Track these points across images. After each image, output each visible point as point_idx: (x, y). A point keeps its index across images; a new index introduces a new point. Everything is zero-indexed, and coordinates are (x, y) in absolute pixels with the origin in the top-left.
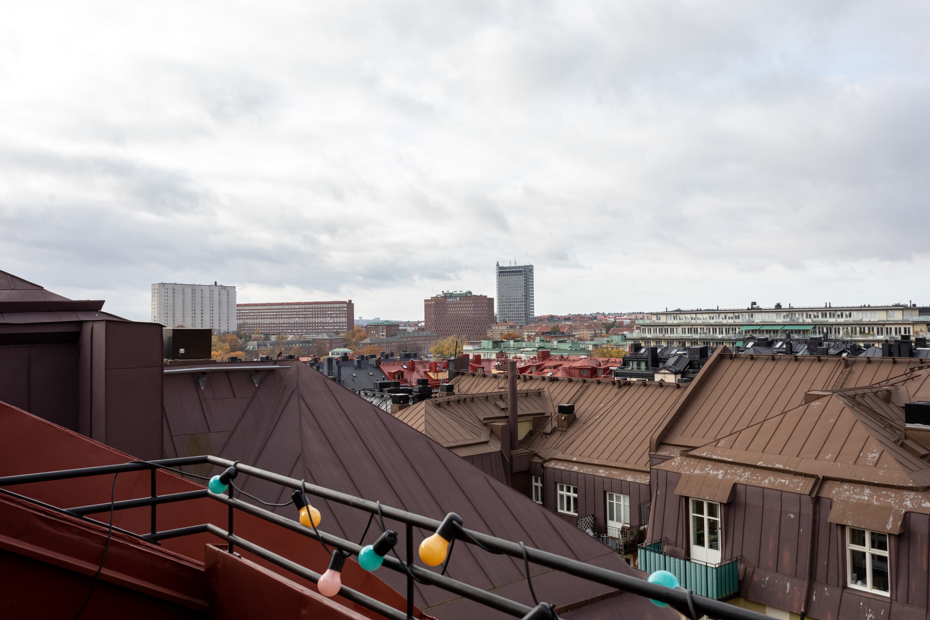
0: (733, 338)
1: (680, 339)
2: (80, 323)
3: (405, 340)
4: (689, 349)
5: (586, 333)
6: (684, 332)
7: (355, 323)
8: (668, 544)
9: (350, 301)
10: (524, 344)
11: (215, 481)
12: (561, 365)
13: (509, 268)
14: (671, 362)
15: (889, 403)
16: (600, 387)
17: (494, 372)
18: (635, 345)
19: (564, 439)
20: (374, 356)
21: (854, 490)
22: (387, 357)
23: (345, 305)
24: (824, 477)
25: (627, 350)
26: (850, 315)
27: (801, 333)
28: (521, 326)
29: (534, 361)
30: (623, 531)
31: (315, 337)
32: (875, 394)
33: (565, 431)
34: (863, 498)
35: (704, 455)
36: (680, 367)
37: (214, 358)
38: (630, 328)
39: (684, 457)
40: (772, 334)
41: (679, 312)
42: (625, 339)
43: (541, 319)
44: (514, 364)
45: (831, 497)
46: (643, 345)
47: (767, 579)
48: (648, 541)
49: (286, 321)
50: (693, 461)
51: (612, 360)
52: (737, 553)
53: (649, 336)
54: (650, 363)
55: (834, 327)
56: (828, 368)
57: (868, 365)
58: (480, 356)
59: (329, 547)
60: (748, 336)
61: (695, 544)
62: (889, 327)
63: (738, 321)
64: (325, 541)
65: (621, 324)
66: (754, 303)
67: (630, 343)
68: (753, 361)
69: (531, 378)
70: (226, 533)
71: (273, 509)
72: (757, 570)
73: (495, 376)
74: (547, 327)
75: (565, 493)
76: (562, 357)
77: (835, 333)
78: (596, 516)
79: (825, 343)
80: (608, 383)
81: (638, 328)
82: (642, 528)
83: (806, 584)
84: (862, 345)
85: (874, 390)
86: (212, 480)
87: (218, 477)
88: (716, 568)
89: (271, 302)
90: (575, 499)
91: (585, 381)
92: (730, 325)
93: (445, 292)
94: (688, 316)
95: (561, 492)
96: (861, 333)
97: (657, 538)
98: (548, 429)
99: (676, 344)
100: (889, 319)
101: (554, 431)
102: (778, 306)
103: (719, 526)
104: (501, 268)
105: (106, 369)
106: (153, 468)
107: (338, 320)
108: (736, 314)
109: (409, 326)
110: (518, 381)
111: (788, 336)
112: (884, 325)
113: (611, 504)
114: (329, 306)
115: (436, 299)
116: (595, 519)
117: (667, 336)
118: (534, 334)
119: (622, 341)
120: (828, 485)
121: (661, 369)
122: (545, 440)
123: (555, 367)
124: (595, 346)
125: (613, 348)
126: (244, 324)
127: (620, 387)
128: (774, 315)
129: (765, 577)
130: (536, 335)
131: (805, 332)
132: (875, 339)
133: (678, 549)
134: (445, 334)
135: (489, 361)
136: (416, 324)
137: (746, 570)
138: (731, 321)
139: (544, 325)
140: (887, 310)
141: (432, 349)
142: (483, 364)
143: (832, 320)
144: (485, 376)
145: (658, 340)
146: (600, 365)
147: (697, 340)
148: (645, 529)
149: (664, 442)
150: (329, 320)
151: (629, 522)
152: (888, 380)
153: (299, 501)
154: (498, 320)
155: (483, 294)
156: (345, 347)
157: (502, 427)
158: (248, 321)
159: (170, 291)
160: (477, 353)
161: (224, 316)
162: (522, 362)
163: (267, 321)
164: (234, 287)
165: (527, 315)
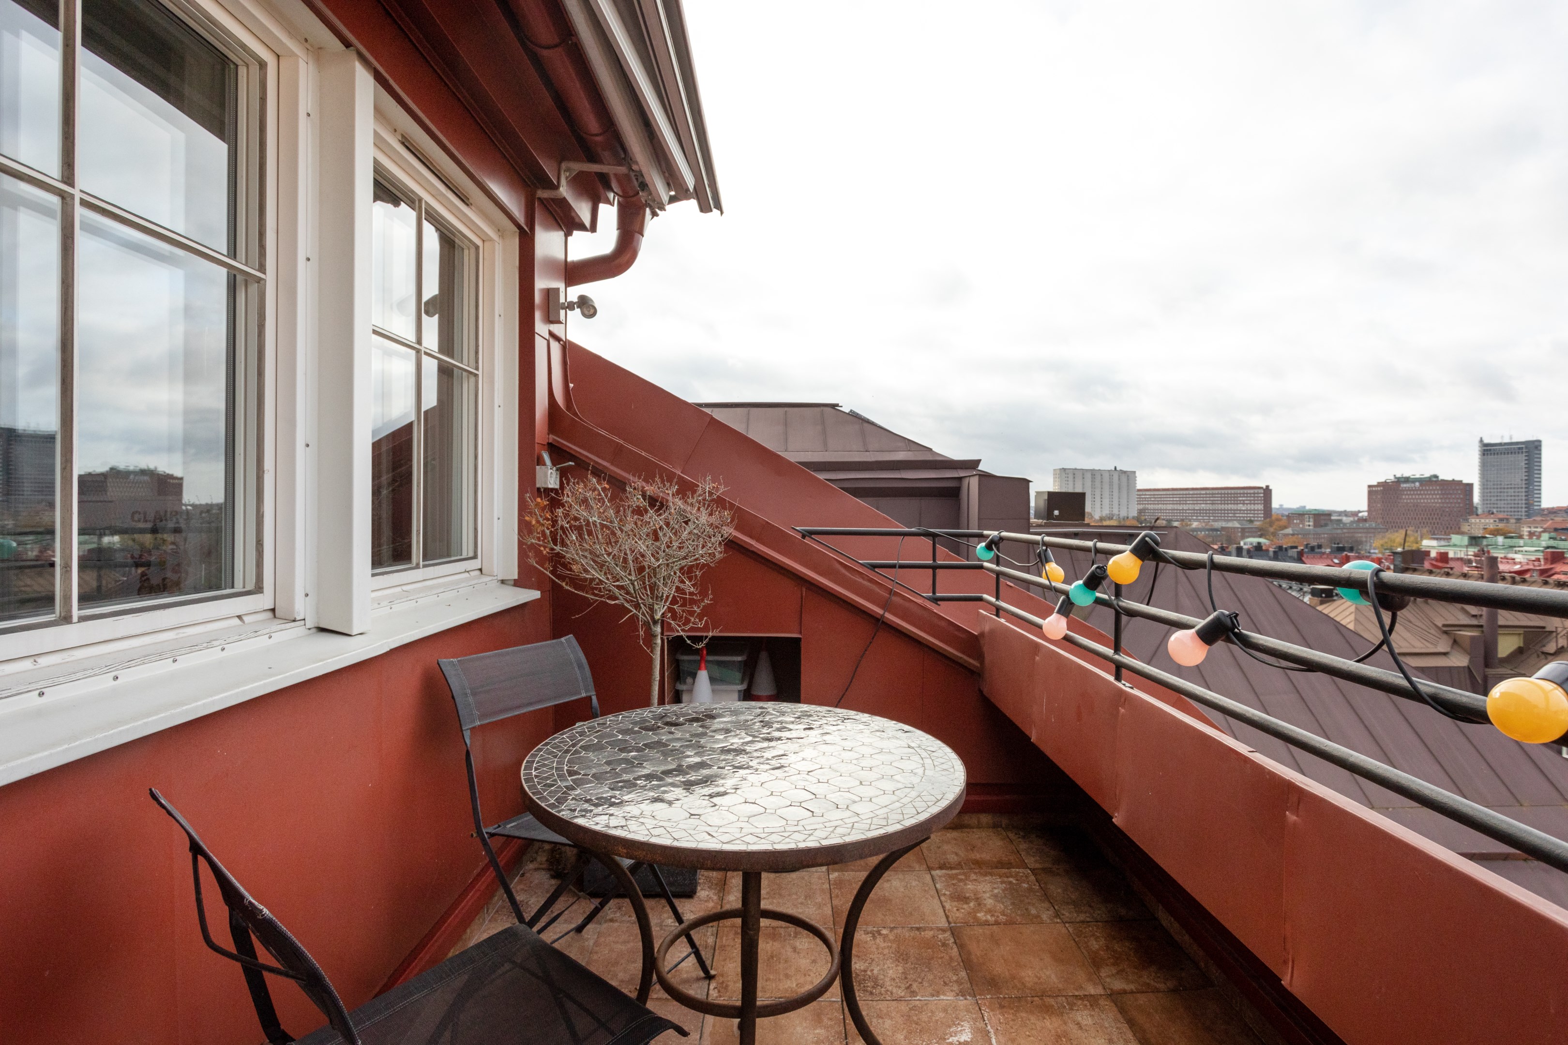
2: (960, 479)
3: (1339, 531)
7: (1273, 513)
9: (1267, 487)
10: (1521, 542)
13: (1500, 444)
17: (1465, 570)
20: (1296, 547)
22: (1312, 549)
23: (1261, 491)
28: (1518, 520)
29: (1536, 563)
31: (1224, 524)
43: (1553, 512)
49: (1191, 507)
58: (1447, 554)
64: (1056, 591)
70: (993, 600)
86: (979, 547)
87: (983, 544)
93: (1398, 475)
98: (1551, 648)
101: (1560, 650)
104: (1487, 445)
106: (934, 536)
107: (1252, 507)
109: (1346, 516)
114: (1242, 491)
115: (1384, 485)
118: (1539, 530)
126: (1144, 510)
130: (1544, 532)
134: (1393, 527)
135: (1462, 560)
136: (1355, 514)
139: (1558, 519)
141: (1378, 543)
142: (1452, 564)
150: (1240, 507)
153: (1043, 559)
154: (1480, 511)
155: (1457, 478)
156: (1261, 536)
157: (1472, 638)
158: (1151, 507)
159: (1071, 476)
160: (1443, 550)
161: (1124, 501)
162: (1515, 563)
163: (1170, 507)
164: (1135, 472)
165: (1529, 505)
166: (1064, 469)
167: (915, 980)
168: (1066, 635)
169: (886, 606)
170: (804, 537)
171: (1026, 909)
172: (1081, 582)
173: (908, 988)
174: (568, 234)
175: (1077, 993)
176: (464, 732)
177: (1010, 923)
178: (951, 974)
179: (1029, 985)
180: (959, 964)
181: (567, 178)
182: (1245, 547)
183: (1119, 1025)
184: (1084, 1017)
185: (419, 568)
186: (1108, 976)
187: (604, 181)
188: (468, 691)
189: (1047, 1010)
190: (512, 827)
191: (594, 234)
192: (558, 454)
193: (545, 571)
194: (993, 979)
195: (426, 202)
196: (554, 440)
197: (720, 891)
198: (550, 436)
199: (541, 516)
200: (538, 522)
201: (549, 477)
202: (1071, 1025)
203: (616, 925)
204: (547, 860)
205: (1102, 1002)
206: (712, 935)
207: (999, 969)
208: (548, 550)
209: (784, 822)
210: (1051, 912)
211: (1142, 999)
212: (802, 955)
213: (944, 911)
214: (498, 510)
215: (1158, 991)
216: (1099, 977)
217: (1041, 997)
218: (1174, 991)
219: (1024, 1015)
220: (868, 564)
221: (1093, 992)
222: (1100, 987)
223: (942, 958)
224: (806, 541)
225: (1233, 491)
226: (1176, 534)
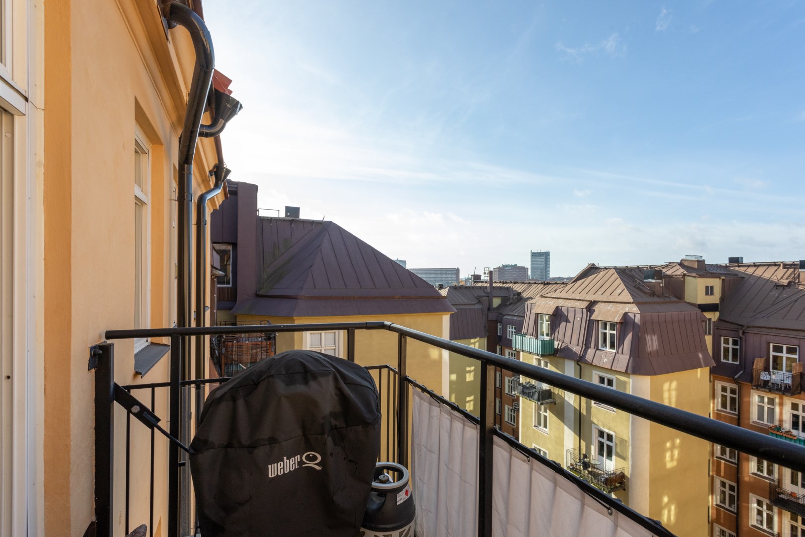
9: (458, 268)
13: (537, 253)
21: (605, 305)
24: (594, 301)
33: (516, 304)
34: (608, 308)
35: (548, 296)
39: (540, 298)
43: (553, 279)
50: (543, 299)
83: (581, 348)
93: (504, 264)
95: (509, 329)
104: (533, 253)
107: (452, 276)
114: (448, 270)
122: (506, 308)
137: (558, 344)
155: (523, 266)
157: (485, 300)
165: (545, 276)
225: (445, 270)
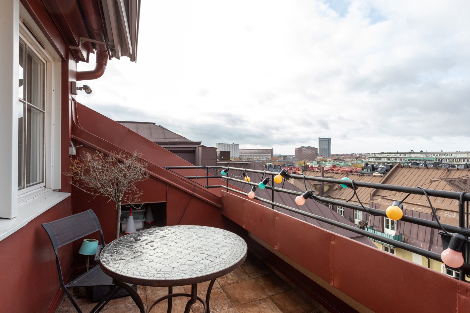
0: (403, 162)
1: (383, 162)
2: (195, 147)
3: (289, 161)
4: (386, 165)
5: (349, 160)
6: (384, 160)
7: (274, 155)
8: (376, 227)
9: (272, 149)
10: (327, 163)
11: (223, 172)
12: (340, 169)
13: (323, 139)
14: (379, 169)
15: (466, 184)
16: (353, 176)
17: (317, 170)
18: (366, 163)
19: (340, 192)
20: (279, 165)
21: (449, 213)
22: (283, 165)
23: (271, 150)
24: (437, 208)
25: (363, 165)
26: (451, 155)
27: (431, 161)
28: (327, 157)
29: (331, 168)
30: (360, 223)
31: (262, 159)
32: (460, 181)
33: (340, 190)
34: (453, 216)
35: (390, 198)
36: (383, 171)
37: (231, 159)
38: (365, 158)
39: (382, 199)
40: (419, 161)
41: (383, 153)
42: (363, 162)
43: (333, 155)
44: (323, 168)
45: (440, 215)
46: (369, 163)
47: (413, 242)
48: (368, 225)
49: (253, 154)
50: (386, 200)
51: (358, 168)
52: (402, 232)
53: (371, 161)
54: (371, 170)
55: (445, 159)
56: (440, 172)
57: (457, 171)
58: (313, 166)
59: (251, 185)
60: (409, 161)
61: (386, 228)
62: (468, 159)
63: (405, 156)
64: (251, 184)
65: (361, 158)
66: (412, 150)
67: (364, 163)
68: (410, 169)
69: (329, 172)
70: (226, 187)
71: (237, 178)
72: (409, 238)
73: (317, 172)
74: (336, 158)
75: (340, 209)
76: (340, 167)
77: (445, 161)
78: (351, 217)
79: (440, 164)
80: (356, 175)
81: (368, 158)
82: (367, 222)
83: (428, 245)
84: (456, 165)
85: (460, 179)
86: (222, 171)
87: (224, 171)
88: (394, 236)
89: (249, 149)
90: (343, 211)
91: (347, 174)
92: (402, 158)
94: (386, 154)
95: (339, 209)
96: (456, 161)
97: (372, 225)
98: (335, 189)
99: (381, 164)
100: (468, 156)
101: (336, 189)
102: (422, 151)
103: (395, 222)
104: (320, 139)
105: (202, 160)
106: (207, 168)
107: (269, 154)
108: (405, 154)
109: (290, 157)
110: (325, 173)
111: (425, 162)
112: (466, 158)
113: (356, 214)
114: (266, 150)
115: (299, 148)
116: (350, 218)
117: (378, 161)
118: (331, 160)
119: (362, 162)
120: (438, 211)
121: (375, 172)
122: (334, 192)
123: (338, 170)
124: (352, 164)
125: (358, 165)
126: (241, 155)
127: (360, 176)
128: (420, 154)
129: (412, 241)
130: (332, 160)
131: (432, 160)
132: (462, 163)
133: (380, 229)
134: (302, 159)
135: (316, 167)
136: (292, 156)
137: (405, 238)
138: (403, 156)
139: (334, 157)
140: (467, 153)
141: (297, 164)
142: (314, 169)
143: (444, 157)
144: (314, 171)
145: (375, 162)
146: (353, 170)
147: (389, 162)
148: (368, 222)
149: (376, 194)
150: (266, 154)
151: (362, 220)
152: (466, 176)
153: (244, 175)
154: (319, 155)
155: (314, 147)
156: (271, 162)
157: (319, 187)
158: (243, 154)
159: (221, 146)
160: (312, 165)
161: (236, 153)
162: (326, 168)
163: (248, 154)
164: (239, 145)
165: (329, 154)
166: (219, 144)
167: (215, 306)
168: (255, 197)
169: (193, 190)
170: (167, 169)
171: (241, 277)
172: (262, 182)
173: (213, 308)
174: (77, 62)
175: (260, 299)
176: (55, 250)
177: (237, 282)
178: (225, 301)
179: (247, 299)
180: (226, 298)
181: (81, 43)
182: (267, 165)
183: (273, 305)
184: (264, 305)
185: (25, 188)
186: (267, 292)
187: (94, 46)
188: (55, 235)
189: (254, 305)
190: (75, 283)
191: (88, 63)
192: (76, 142)
193: (76, 186)
194: (237, 300)
195: (28, 46)
196: (74, 137)
197: (144, 290)
198: (73, 136)
199: (76, 166)
200: (75, 168)
201: (73, 151)
202: (261, 308)
203: (109, 310)
204: (73, 293)
205: (267, 300)
206: (146, 306)
207: (238, 296)
208: (78, 178)
209: (204, 265)
210: (248, 277)
211: (277, 296)
212: (178, 306)
213: (218, 282)
214: (52, 164)
215: (280, 293)
216: (265, 293)
217: (251, 302)
218: (284, 292)
219: (248, 308)
220: (188, 178)
221: (264, 297)
222: (266, 295)
223: (221, 297)
224: (168, 171)
225: (264, 150)
226: (255, 163)
